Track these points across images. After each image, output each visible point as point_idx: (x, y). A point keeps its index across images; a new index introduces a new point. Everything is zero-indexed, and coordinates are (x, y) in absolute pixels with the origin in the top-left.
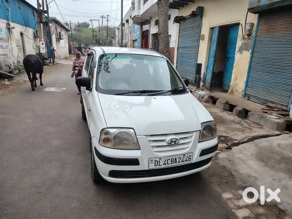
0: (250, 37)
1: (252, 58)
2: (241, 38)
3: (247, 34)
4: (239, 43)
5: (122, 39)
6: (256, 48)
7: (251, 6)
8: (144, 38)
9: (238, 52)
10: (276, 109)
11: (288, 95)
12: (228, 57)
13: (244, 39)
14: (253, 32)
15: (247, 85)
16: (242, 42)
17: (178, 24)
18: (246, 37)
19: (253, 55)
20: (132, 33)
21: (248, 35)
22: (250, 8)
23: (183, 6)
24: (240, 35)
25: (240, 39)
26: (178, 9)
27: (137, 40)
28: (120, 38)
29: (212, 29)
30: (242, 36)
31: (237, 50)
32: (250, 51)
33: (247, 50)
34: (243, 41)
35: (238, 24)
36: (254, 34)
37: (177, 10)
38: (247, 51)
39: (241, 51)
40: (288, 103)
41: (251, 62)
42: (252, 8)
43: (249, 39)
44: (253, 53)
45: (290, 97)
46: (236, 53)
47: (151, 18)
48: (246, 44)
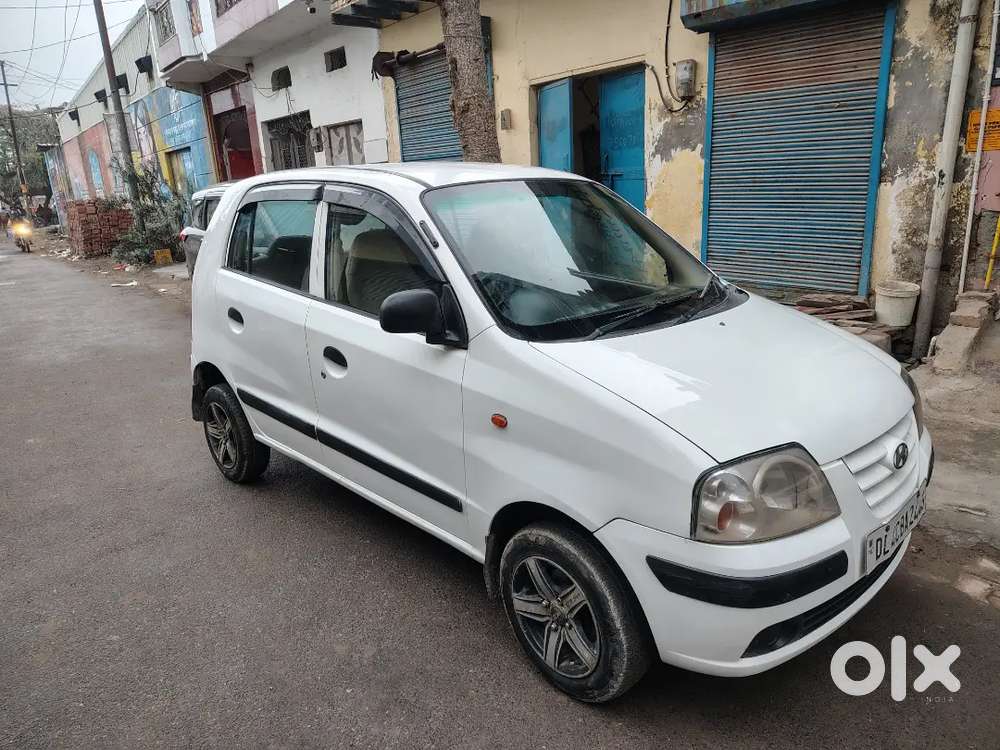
0: (690, 104)
1: (710, 167)
2: (656, 110)
3: (682, 94)
4: (654, 127)
5: (128, 151)
6: (718, 138)
7: (690, 7)
8: (226, 141)
9: (654, 155)
10: (841, 307)
11: (853, 262)
12: (613, 176)
13: (671, 111)
14: (698, 89)
15: (708, 252)
16: (663, 123)
17: (389, 80)
18: (677, 106)
19: (711, 159)
20: (156, 126)
21: (683, 98)
22: (688, 16)
23: (398, 18)
24: (652, 102)
25: (655, 113)
26: (379, 27)
27: (188, 149)
28: (118, 148)
29: (538, 89)
30: (660, 102)
31: (649, 148)
32: (700, 147)
33: (687, 144)
34: (668, 120)
35: (640, 67)
36: (705, 94)
37: (375, 30)
38: (688, 150)
39: (664, 149)
40: (857, 284)
41: (709, 182)
42: (698, 15)
43: (689, 110)
44: (710, 153)
45: (859, 267)
46: (646, 157)
47: (250, 65)
48: (678, 127)
